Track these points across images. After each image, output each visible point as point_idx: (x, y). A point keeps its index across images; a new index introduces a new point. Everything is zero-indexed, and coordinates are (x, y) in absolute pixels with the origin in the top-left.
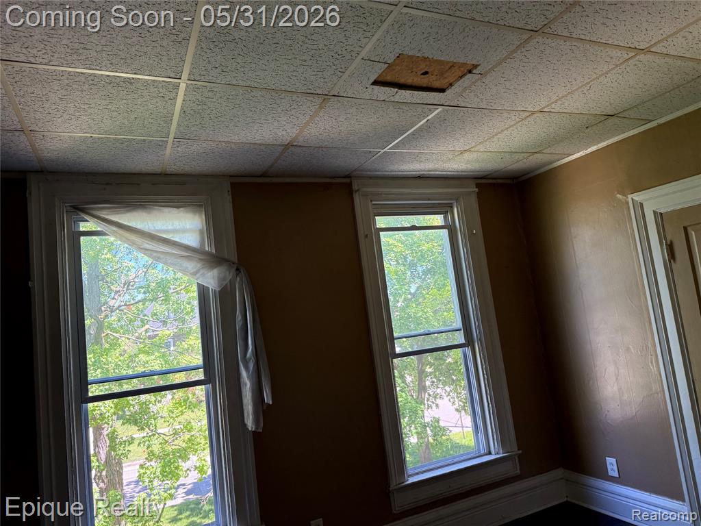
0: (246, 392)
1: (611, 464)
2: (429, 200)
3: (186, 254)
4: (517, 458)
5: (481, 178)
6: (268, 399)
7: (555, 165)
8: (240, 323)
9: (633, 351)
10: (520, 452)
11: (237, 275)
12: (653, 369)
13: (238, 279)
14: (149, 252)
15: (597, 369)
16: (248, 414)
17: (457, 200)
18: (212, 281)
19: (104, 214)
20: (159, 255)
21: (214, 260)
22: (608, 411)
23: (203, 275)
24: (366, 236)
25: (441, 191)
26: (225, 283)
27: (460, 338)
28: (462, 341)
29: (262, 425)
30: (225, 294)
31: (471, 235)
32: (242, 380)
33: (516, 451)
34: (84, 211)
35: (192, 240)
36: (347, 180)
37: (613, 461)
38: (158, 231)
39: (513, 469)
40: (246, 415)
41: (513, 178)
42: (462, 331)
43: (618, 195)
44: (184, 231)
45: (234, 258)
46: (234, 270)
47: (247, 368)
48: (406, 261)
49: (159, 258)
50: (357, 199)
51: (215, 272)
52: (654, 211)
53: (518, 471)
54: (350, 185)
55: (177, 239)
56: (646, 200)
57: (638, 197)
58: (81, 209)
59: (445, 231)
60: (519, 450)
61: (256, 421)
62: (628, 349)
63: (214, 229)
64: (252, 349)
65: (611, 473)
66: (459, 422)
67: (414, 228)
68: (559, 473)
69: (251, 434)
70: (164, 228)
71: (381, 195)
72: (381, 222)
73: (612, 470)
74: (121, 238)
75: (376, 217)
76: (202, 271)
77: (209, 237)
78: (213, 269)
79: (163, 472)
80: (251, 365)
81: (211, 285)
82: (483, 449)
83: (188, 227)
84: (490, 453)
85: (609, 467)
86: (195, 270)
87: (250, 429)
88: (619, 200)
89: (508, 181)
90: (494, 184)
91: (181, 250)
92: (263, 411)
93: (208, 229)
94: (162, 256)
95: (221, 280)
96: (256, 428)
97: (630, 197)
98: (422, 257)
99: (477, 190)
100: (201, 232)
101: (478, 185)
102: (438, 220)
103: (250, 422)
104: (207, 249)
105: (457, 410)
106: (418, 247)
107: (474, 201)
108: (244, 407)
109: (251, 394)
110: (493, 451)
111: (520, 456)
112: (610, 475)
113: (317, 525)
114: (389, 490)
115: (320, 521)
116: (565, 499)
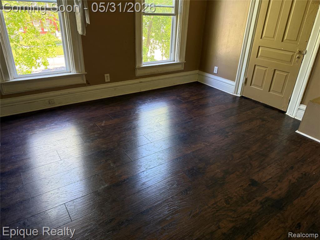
1: (216, 69)
4: (184, 64)
6: (88, 21)
9: (237, 26)
15: (222, 32)
16: (79, 27)
22: (221, 49)
27: (173, 11)
29: (85, 33)
33: (184, 61)
39: (181, 67)
42: (174, 8)
53: (183, 69)
60: (185, 61)
61: (83, 31)
68: (197, 71)
69: (81, 36)
73: (216, 71)
80: (80, 5)
82: (172, 59)
84: (174, 61)
85: (215, 70)
87: (80, 34)
96: (83, 34)
103: (80, 31)
108: (77, 24)
109: (80, 18)
110: (175, 60)
111: (185, 63)
112: (214, 72)
113: (107, 76)
114: (135, 68)
115: (108, 75)
116: (196, 81)
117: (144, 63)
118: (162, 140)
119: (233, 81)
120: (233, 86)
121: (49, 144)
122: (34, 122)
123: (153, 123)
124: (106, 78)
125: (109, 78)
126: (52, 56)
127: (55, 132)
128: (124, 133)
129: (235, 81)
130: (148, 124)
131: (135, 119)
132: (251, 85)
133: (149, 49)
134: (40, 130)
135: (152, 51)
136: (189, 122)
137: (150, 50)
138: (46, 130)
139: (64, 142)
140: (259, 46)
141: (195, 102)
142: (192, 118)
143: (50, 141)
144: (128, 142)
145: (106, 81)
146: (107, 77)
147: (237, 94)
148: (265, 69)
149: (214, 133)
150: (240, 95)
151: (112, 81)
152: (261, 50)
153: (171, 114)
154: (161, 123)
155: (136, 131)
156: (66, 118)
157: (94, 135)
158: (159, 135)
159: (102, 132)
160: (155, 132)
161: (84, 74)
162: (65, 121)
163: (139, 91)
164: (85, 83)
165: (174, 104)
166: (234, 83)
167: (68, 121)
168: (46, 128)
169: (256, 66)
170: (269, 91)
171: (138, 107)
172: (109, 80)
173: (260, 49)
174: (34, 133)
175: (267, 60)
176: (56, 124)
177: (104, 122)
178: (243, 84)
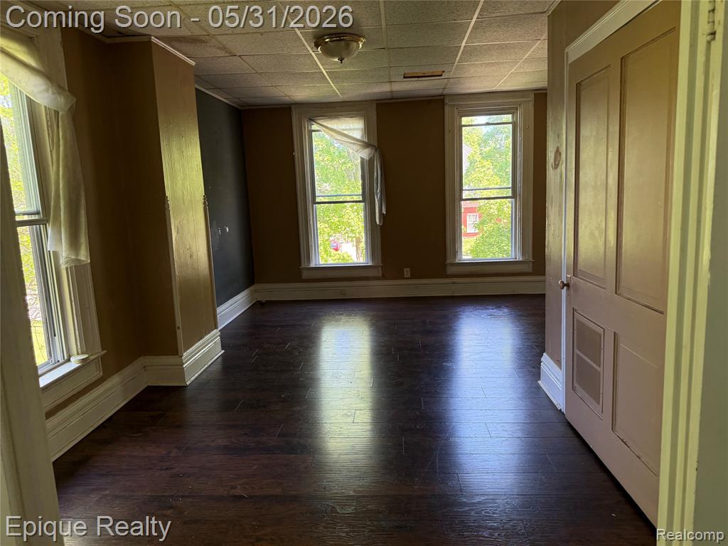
0: (377, 207)
3: (355, 142)
4: (531, 264)
6: (384, 212)
11: (375, 152)
13: (376, 154)
17: (520, 105)
18: (365, 155)
19: (321, 122)
21: (366, 145)
23: (363, 153)
26: (371, 156)
29: (382, 222)
30: (371, 161)
31: (525, 129)
32: (375, 202)
34: (313, 120)
35: (358, 135)
36: (442, 97)
40: (376, 218)
44: (354, 130)
45: (376, 144)
46: (375, 150)
47: (377, 197)
50: (447, 109)
51: (367, 151)
54: (443, 100)
55: (351, 134)
58: (312, 120)
61: (380, 220)
63: (368, 130)
64: (380, 189)
67: (488, 124)
69: (379, 228)
70: (344, 128)
74: (327, 133)
75: (462, 118)
77: (365, 134)
78: (365, 149)
80: (379, 196)
81: (365, 157)
83: (356, 127)
91: (352, 140)
93: (365, 129)
95: (369, 155)
96: (380, 224)
100: (362, 131)
101: (534, 95)
103: (378, 222)
104: (364, 140)
107: (531, 106)
108: (376, 214)
109: (378, 209)
110: (517, 257)
114: (446, 263)
115: (408, 269)
124: (405, 273)
125: (409, 273)
145: (405, 277)
146: (407, 272)
151: (413, 277)
161: (380, 266)
164: (381, 276)
172: (409, 276)
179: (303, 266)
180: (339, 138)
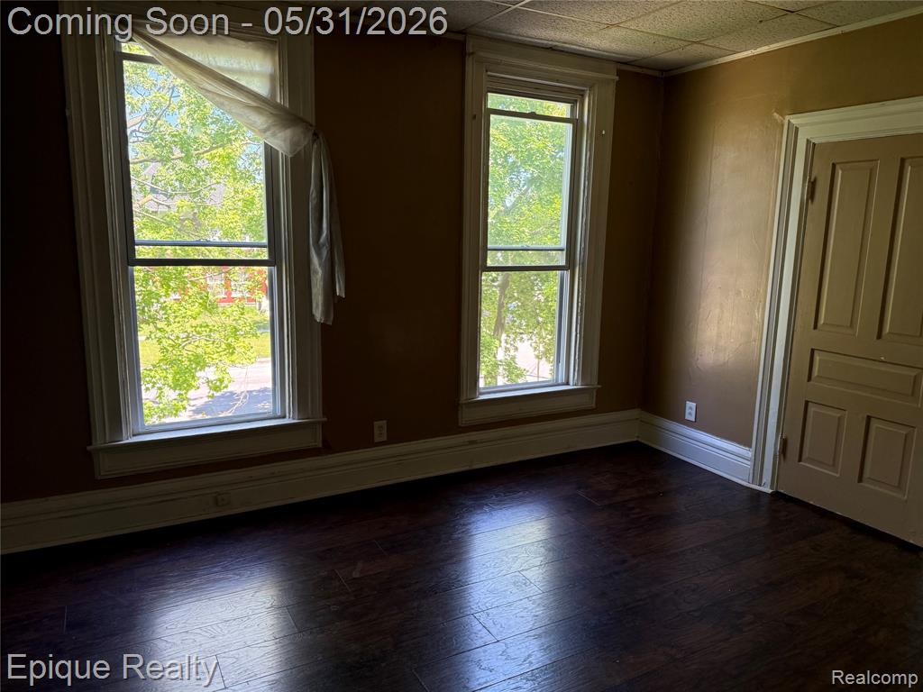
0: (317, 280)
1: (691, 408)
2: (558, 81)
3: (255, 104)
4: (595, 392)
5: (626, 63)
6: (340, 291)
7: (715, 62)
8: (315, 202)
9: (743, 295)
10: (599, 386)
11: (314, 141)
12: (758, 316)
13: (315, 146)
14: (210, 95)
15: (701, 310)
16: (317, 305)
17: (591, 87)
18: (283, 144)
20: (222, 100)
21: (290, 118)
22: (701, 354)
23: (274, 135)
24: (474, 117)
25: (573, 71)
26: (299, 149)
27: (561, 259)
28: (562, 262)
29: (332, 318)
30: (298, 164)
31: (599, 137)
32: (312, 267)
33: (595, 384)
35: (261, 87)
37: (693, 405)
38: (219, 68)
39: (588, 402)
40: (314, 305)
41: (662, 71)
42: (565, 252)
43: (775, 114)
44: (252, 73)
45: (311, 118)
46: (310, 134)
47: (319, 255)
48: (506, 161)
49: (222, 104)
50: (470, 66)
51: (288, 133)
52: (808, 140)
53: (594, 405)
54: (464, 44)
55: (243, 82)
56: (802, 125)
57: (796, 120)
59: (568, 128)
60: (598, 384)
61: (326, 313)
62: (738, 293)
63: (289, 75)
64: (327, 235)
65: (688, 417)
66: (536, 371)
67: (533, 116)
68: (635, 413)
69: (320, 326)
70: (228, 65)
71: (498, 64)
72: (494, 101)
73: (690, 414)
75: (489, 94)
76: (273, 129)
77: (282, 87)
78: (286, 128)
79: (176, 380)
80: (325, 252)
81: (281, 148)
82: (562, 378)
83: (257, 68)
84: (568, 384)
85: (688, 411)
86: (265, 126)
87: (318, 321)
88: (776, 120)
89: (657, 74)
90: (638, 73)
91: (249, 98)
92: (334, 304)
93: (282, 76)
94: (226, 103)
95: (294, 144)
96: (326, 320)
97: (787, 117)
98: (529, 159)
99: (617, 78)
100: (272, 78)
101: (619, 73)
102: (562, 109)
103: (318, 314)
104: (279, 101)
105: (537, 357)
106: (526, 143)
107: (610, 92)
108: (313, 297)
109: (322, 283)
110: (571, 382)
111: (598, 391)
112: (686, 418)
113: (381, 427)
114: (458, 404)
115: (384, 423)
116: (635, 439)
117: (484, 388)
118: (533, 633)
119: (745, 445)
120: (746, 462)
121: (199, 631)
122: (166, 559)
123: (504, 572)
124: (376, 432)
125: (385, 431)
126: (244, 361)
127: (219, 594)
128: (415, 604)
129: (750, 447)
130: (491, 576)
131: (451, 557)
132: (800, 460)
133: (500, 342)
134: (179, 584)
135: (508, 346)
136: (616, 573)
137: (503, 344)
138: (197, 585)
139: (241, 627)
140: (813, 351)
141: (633, 508)
142: (624, 562)
143: (203, 623)
144: (427, 634)
145: (377, 439)
146: (380, 429)
147: (760, 485)
148: (839, 415)
149: (696, 614)
150: (771, 487)
151: (394, 438)
152: (820, 360)
153: (560, 543)
154: (528, 574)
155: (452, 599)
156: (256, 550)
157: (329, 606)
158: (522, 614)
159: (353, 598)
160: (510, 604)
161: (319, 422)
162: (251, 561)
163: (467, 468)
164: (320, 445)
165: (569, 512)
166: (748, 453)
167: (260, 559)
168: (197, 581)
169: (810, 404)
170: (860, 480)
171: (462, 517)
172: (384, 438)
173: (817, 358)
174: (162, 596)
175: (843, 389)
176: (226, 569)
177: (360, 565)
178: (775, 455)
179: (98, 443)
180: (210, 88)
